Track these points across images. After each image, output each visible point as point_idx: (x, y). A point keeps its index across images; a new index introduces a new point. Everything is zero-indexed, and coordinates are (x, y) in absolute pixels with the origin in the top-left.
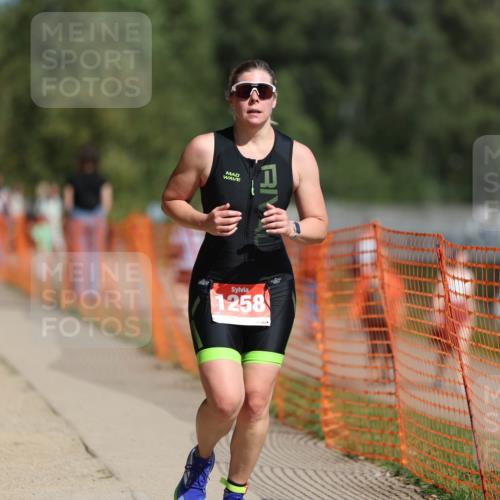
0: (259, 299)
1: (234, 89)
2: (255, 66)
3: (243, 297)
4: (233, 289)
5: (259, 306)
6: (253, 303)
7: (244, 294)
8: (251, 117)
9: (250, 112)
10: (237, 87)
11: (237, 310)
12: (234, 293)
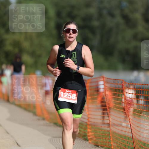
0: (74, 95)
1: (65, 30)
2: (72, 23)
3: (69, 94)
4: (67, 91)
5: (74, 97)
6: (72, 96)
7: (70, 93)
8: (70, 39)
9: (69, 37)
10: (66, 29)
11: (67, 97)
12: (67, 92)
